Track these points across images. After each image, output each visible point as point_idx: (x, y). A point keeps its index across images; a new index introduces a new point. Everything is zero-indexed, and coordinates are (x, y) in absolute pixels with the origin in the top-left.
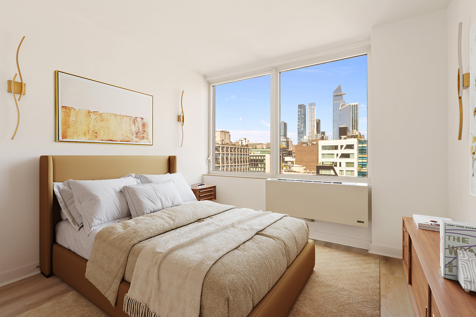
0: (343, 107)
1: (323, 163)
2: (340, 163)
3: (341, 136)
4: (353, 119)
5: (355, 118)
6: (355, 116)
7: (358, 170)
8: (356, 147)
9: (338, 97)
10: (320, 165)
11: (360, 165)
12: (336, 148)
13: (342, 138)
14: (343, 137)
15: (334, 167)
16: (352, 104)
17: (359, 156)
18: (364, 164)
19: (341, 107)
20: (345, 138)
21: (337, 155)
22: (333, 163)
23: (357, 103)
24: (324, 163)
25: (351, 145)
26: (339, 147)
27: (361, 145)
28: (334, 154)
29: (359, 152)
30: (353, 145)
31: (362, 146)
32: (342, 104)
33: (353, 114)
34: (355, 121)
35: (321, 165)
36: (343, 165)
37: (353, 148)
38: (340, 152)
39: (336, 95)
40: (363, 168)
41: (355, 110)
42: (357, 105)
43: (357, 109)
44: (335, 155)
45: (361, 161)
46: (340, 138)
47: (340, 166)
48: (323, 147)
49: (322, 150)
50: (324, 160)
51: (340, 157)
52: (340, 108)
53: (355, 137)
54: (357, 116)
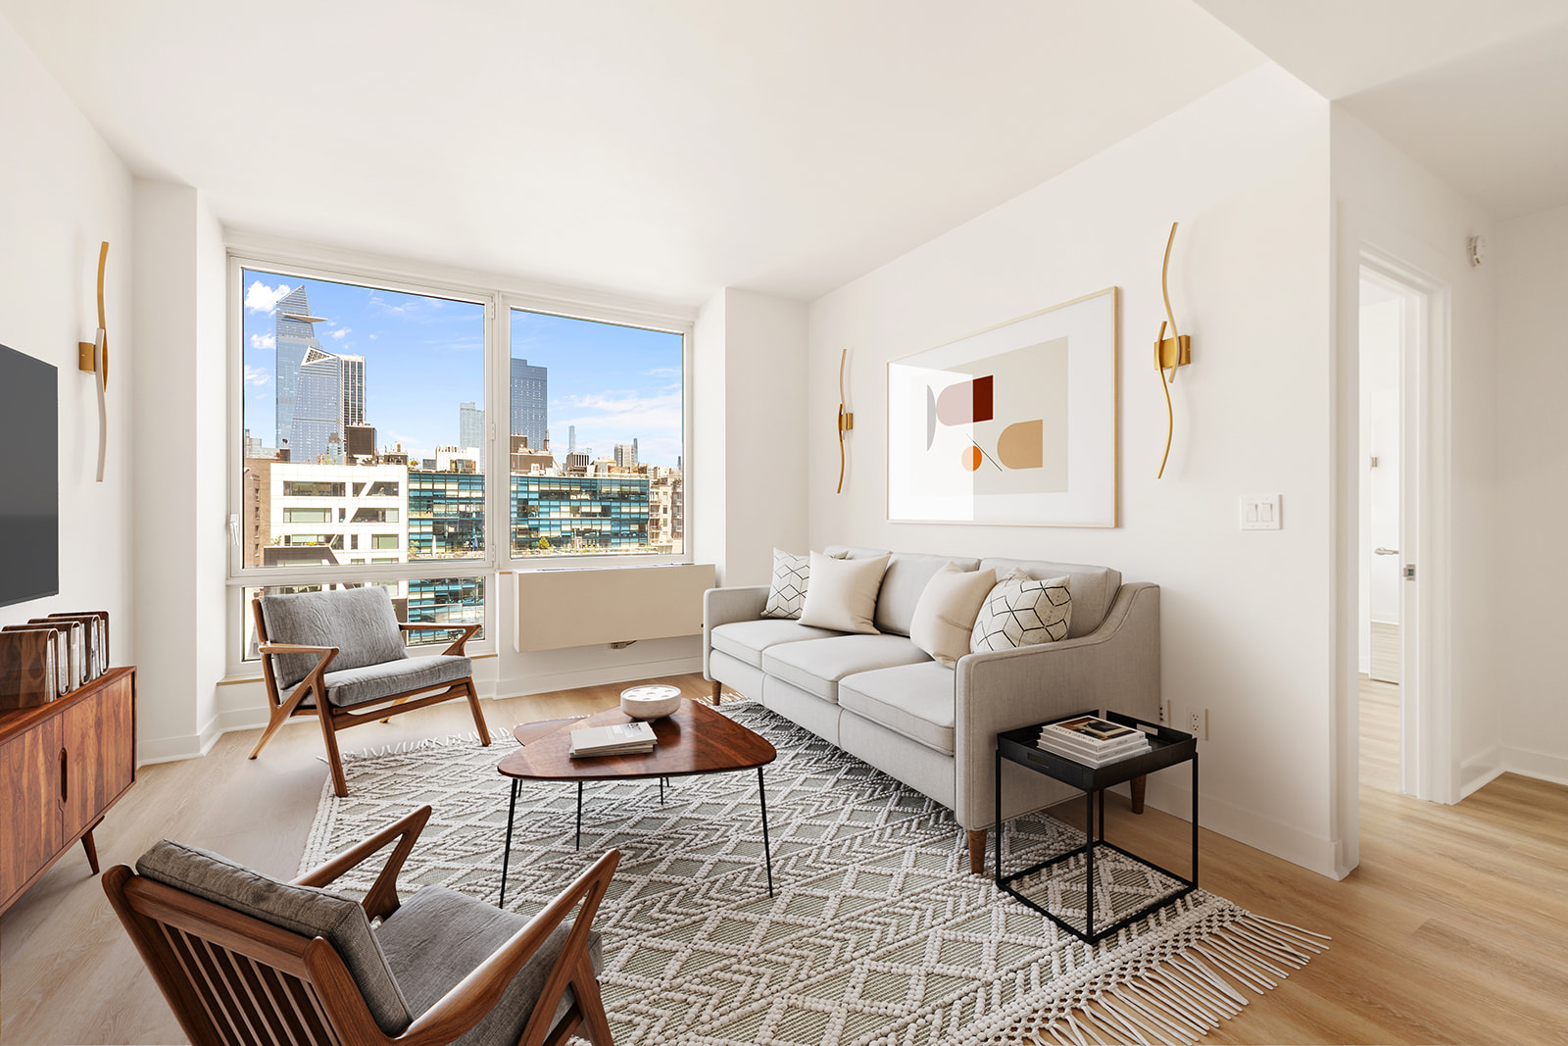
0: (315, 362)
1: (288, 539)
2: (354, 538)
3: (355, 456)
4: (346, 404)
5: (353, 400)
6: (353, 395)
7: (409, 556)
8: (403, 490)
9: (295, 326)
10: (276, 546)
11: (415, 540)
12: (337, 489)
13: (358, 461)
14: (361, 457)
15: (333, 551)
16: (344, 357)
17: (411, 517)
18: (423, 537)
19: (308, 360)
20: (367, 463)
21: (342, 513)
22: (328, 538)
23: (357, 359)
24: (294, 540)
25: (390, 483)
26: (349, 489)
27: (417, 486)
28: (330, 510)
29: (410, 506)
30: (396, 484)
31: (418, 488)
32: (309, 349)
33: (346, 388)
34: (353, 411)
35: (282, 545)
36: (365, 542)
37: (396, 494)
38: (351, 503)
39: (287, 317)
40: (423, 551)
41: (353, 377)
42: (360, 364)
43: (360, 376)
44: (336, 514)
45: (417, 530)
46: (352, 461)
47: (354, 546)
48: (287, 485)
49: (285, 495)
50: (290, 529)
51: (354, 520)
52: (304, 363)
53: (399, 462)
54: (360, 395)
